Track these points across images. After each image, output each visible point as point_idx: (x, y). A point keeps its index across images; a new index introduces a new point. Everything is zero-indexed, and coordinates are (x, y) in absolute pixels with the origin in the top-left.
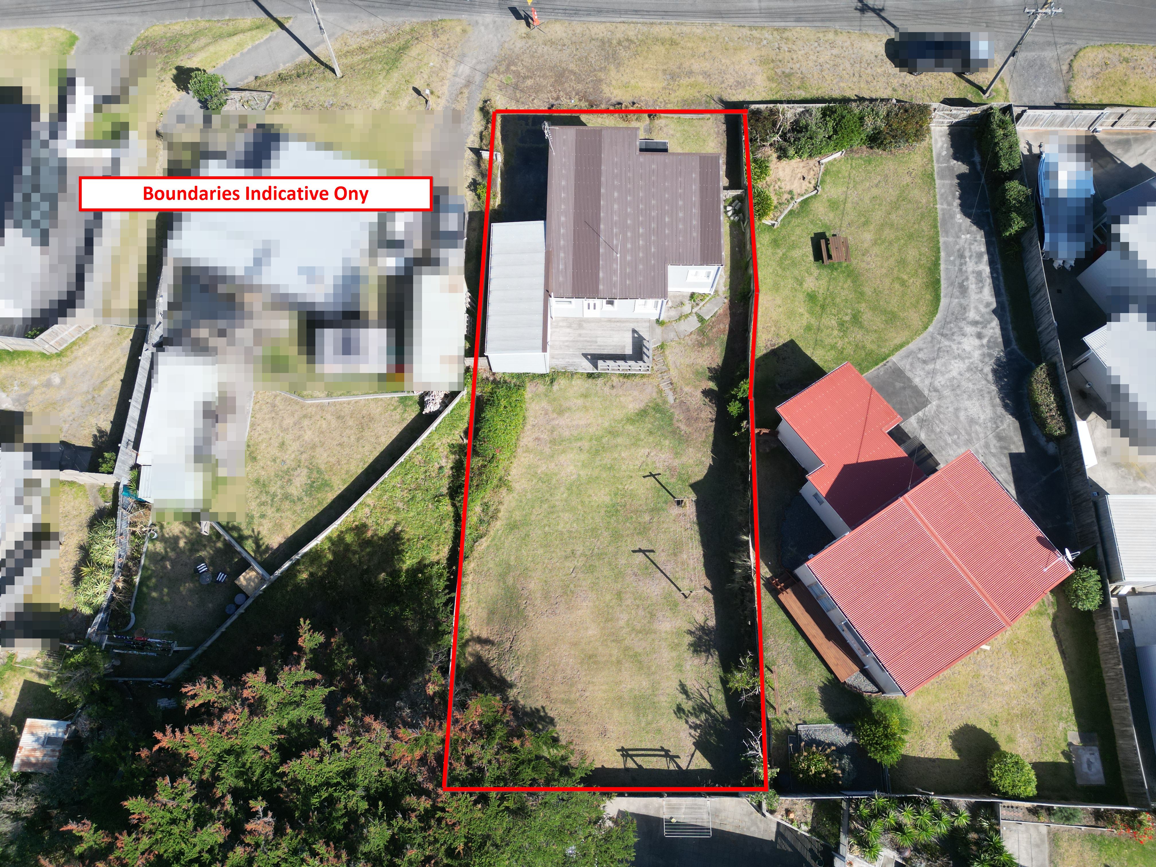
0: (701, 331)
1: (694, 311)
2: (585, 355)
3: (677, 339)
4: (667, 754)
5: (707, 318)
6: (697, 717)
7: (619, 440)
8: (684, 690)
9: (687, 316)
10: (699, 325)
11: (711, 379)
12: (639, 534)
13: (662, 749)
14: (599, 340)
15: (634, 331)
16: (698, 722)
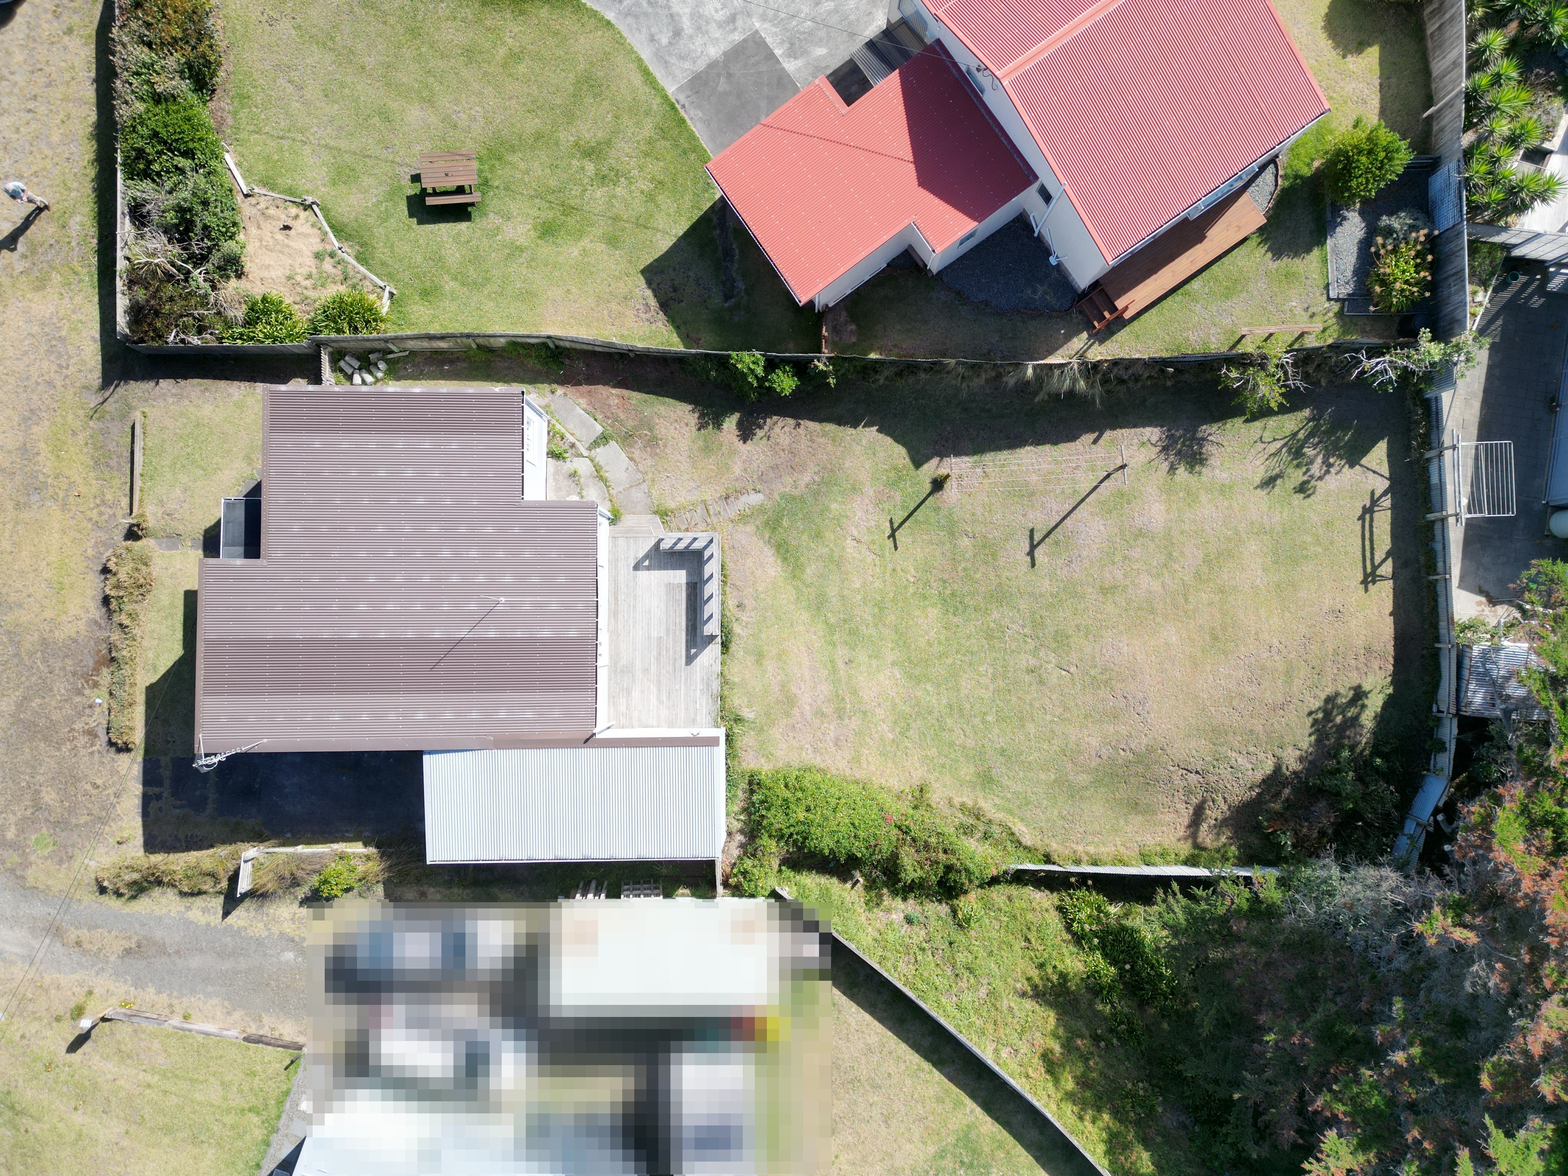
0: (627, 439)
1: (585, 453)
2: (690, 659)
3: (645, 487)
4: (1368, 511)
5: (599, 429)
6: (1312, 462)
7: (832, 592)
8: (1269, 482)
9: (598, 468)
10: (613, 443)
11: (718, 425)
12: (994, 555)
13: (1362, 518)
14: (655, 634)
15: (636, 567)
16: (1319, 460)
